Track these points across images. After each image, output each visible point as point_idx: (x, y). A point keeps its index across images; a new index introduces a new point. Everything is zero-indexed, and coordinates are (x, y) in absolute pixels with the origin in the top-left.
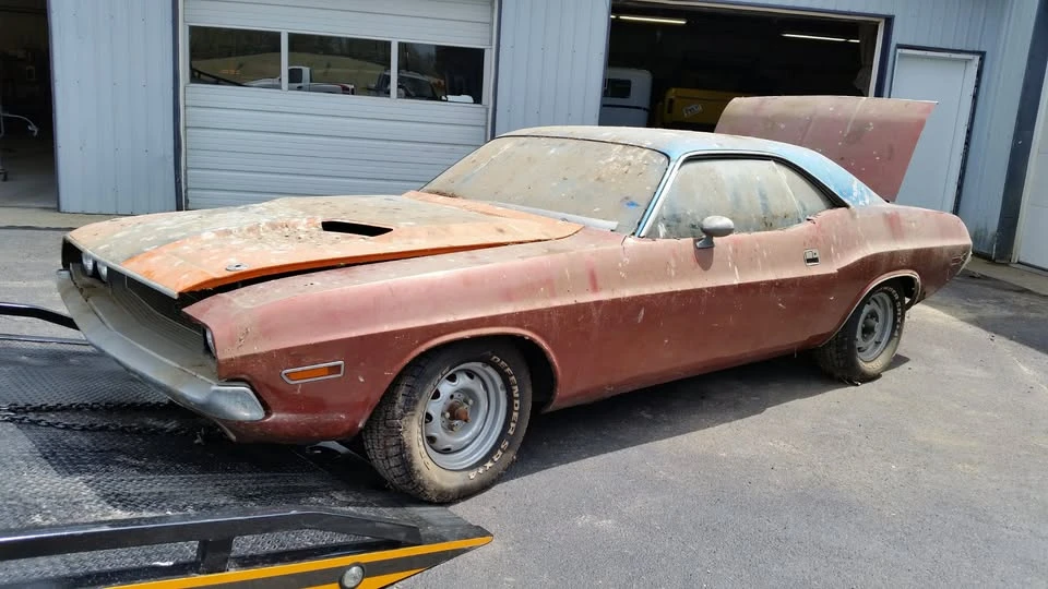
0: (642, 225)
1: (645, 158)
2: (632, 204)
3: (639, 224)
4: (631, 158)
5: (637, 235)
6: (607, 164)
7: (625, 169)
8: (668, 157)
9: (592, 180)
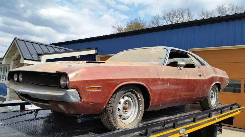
0: (165, 63)
1: (161, 50)
2: (161, 59)
3: (164, 62)
4: (157, 50)
5: (164, 65)
6: (151, 52)
7: (157, 52)
8: (167, 49)
9: (149, 55)
